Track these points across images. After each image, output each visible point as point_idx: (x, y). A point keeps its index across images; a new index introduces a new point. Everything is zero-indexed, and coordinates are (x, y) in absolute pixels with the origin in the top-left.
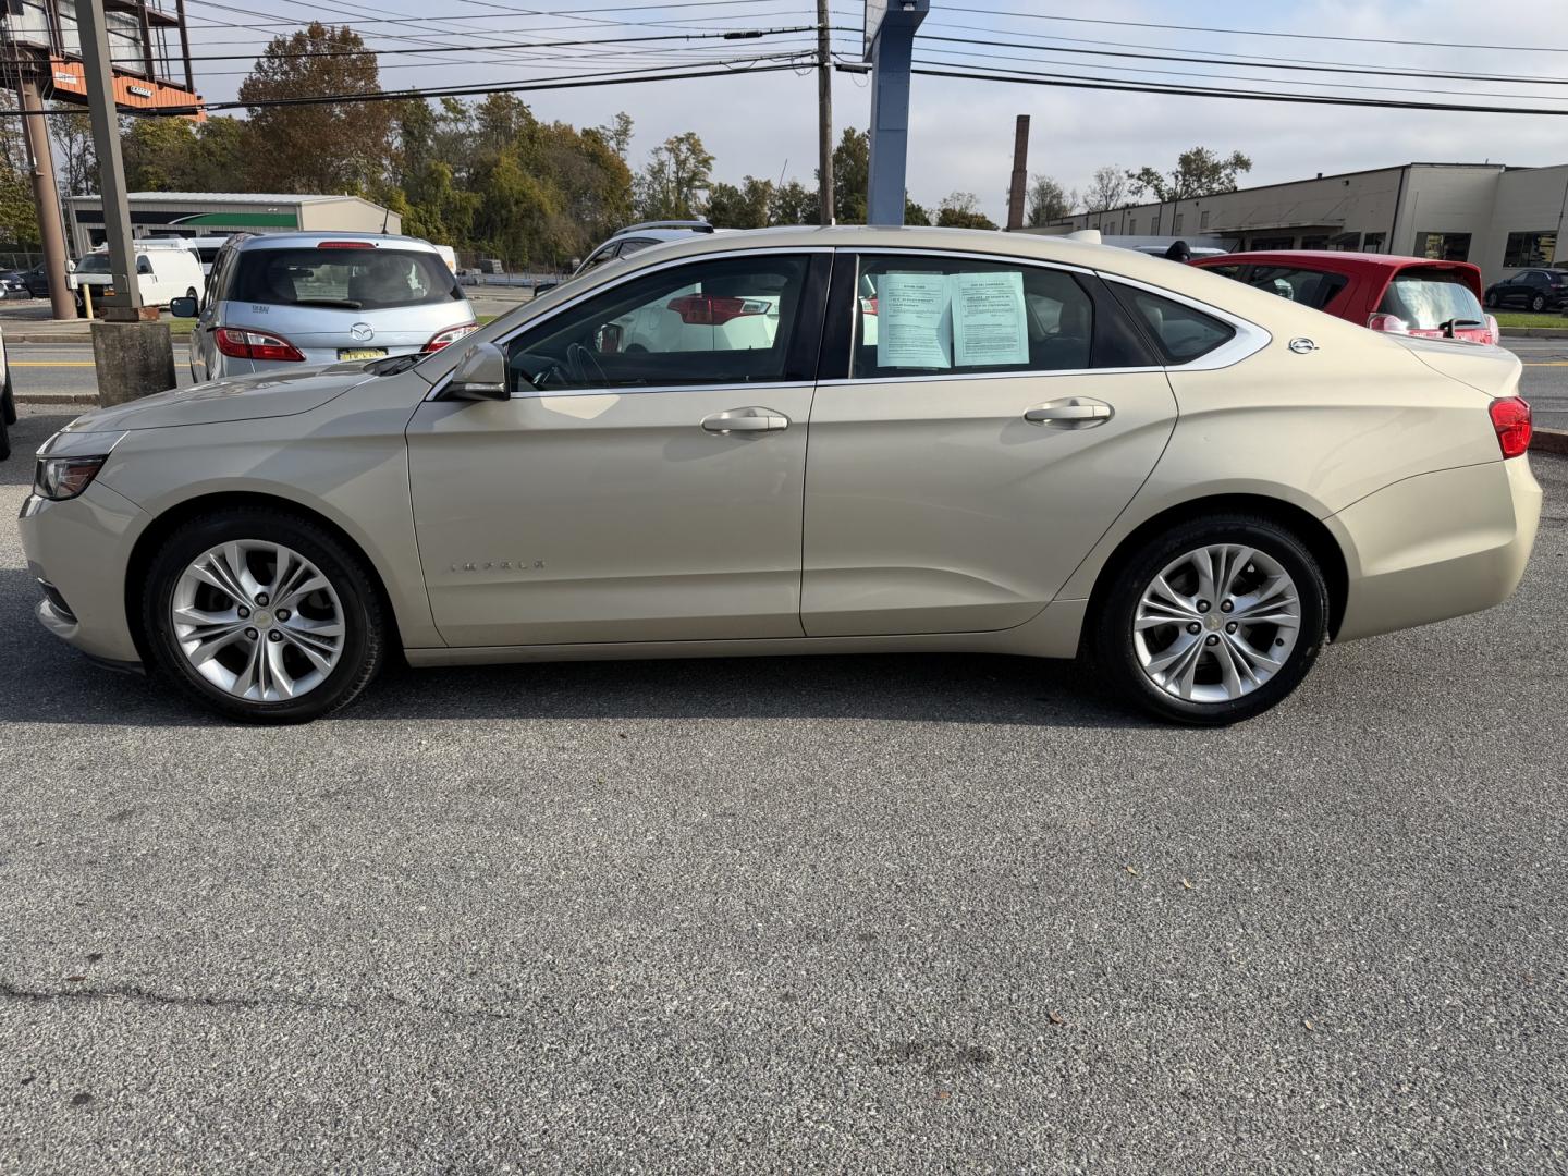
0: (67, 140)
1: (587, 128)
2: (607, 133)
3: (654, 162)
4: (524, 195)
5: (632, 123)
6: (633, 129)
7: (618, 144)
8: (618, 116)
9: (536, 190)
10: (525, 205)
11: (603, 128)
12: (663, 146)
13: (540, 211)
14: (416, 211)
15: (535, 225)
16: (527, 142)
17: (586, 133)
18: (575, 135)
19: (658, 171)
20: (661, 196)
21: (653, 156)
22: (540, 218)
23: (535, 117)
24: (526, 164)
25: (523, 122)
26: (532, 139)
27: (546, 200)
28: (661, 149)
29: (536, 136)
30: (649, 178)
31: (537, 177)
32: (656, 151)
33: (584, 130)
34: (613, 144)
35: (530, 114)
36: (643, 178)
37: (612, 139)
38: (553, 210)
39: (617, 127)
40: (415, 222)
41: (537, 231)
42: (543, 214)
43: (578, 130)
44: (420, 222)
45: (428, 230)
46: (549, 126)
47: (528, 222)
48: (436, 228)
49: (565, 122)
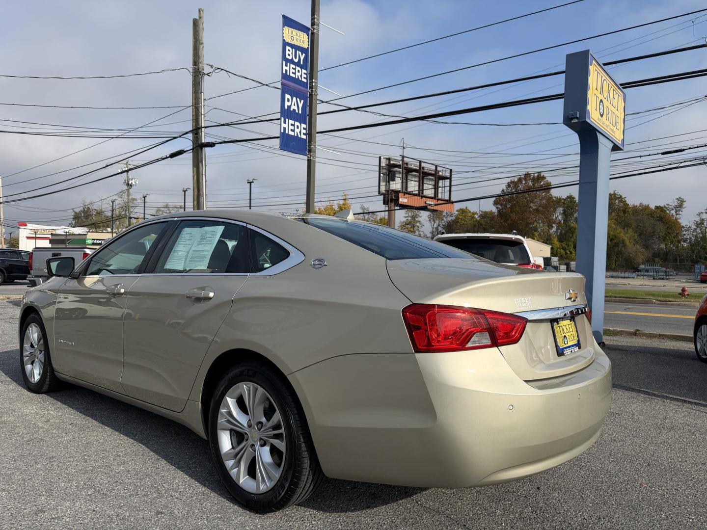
0: (433, 223)
1: (658, 205)
2: (670, 207)
3: (698, 219)
4: (615, 237)
5: (685, 201)
6: (685, 204)
7: (676, 212)
8: (677, 199)
9: (622, 234)
10: (615, 241)
11: (668, 205)
12: (704, 211)
13: (623, 243)
14: (561, 244)
15: (620, 249)
16: (622, 214)
17: (657, 207)
18: (650, 209)
19: (700, 224)
20: (701, 235)
21: (697, 216)
22: (622, 247)
23: (628, 202)
24: (620, 223)
25: (622, 204)
26: (624, 212)
27: (626, 238)
28: (702, 213)
29: (626, 210)
30: (694, 227)
31: (624, 228)
32: (699, 214)
33: (656, 206)
34: (673, 212)
35: (625, 201)
36: (690, 227)
37: (673, 210)
38: (630, 243)
39: (676, 204)
40: (560, 249)
41: (621, 253)
42: (624, 245)
43: (652, 207)
44: (563, 249)
45: (566, 252)
46: (637, 206)
47: (616, 249)
48: (570, 251)
49: (645, 203)
